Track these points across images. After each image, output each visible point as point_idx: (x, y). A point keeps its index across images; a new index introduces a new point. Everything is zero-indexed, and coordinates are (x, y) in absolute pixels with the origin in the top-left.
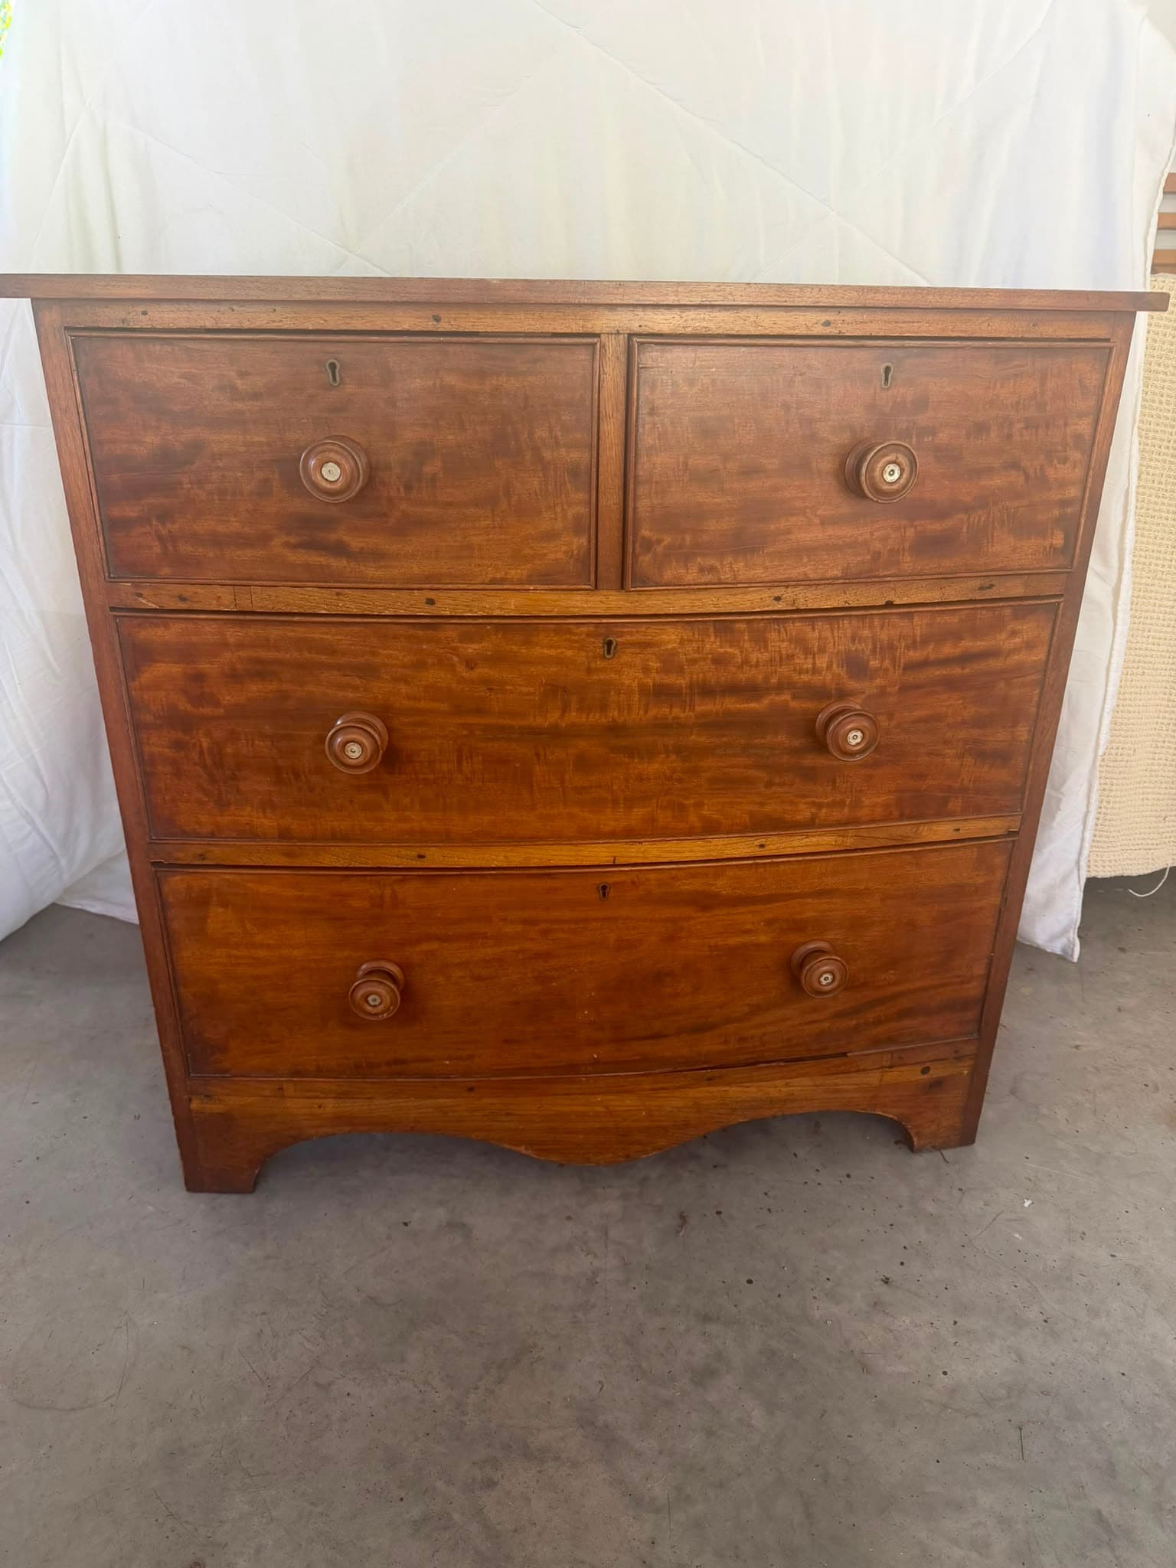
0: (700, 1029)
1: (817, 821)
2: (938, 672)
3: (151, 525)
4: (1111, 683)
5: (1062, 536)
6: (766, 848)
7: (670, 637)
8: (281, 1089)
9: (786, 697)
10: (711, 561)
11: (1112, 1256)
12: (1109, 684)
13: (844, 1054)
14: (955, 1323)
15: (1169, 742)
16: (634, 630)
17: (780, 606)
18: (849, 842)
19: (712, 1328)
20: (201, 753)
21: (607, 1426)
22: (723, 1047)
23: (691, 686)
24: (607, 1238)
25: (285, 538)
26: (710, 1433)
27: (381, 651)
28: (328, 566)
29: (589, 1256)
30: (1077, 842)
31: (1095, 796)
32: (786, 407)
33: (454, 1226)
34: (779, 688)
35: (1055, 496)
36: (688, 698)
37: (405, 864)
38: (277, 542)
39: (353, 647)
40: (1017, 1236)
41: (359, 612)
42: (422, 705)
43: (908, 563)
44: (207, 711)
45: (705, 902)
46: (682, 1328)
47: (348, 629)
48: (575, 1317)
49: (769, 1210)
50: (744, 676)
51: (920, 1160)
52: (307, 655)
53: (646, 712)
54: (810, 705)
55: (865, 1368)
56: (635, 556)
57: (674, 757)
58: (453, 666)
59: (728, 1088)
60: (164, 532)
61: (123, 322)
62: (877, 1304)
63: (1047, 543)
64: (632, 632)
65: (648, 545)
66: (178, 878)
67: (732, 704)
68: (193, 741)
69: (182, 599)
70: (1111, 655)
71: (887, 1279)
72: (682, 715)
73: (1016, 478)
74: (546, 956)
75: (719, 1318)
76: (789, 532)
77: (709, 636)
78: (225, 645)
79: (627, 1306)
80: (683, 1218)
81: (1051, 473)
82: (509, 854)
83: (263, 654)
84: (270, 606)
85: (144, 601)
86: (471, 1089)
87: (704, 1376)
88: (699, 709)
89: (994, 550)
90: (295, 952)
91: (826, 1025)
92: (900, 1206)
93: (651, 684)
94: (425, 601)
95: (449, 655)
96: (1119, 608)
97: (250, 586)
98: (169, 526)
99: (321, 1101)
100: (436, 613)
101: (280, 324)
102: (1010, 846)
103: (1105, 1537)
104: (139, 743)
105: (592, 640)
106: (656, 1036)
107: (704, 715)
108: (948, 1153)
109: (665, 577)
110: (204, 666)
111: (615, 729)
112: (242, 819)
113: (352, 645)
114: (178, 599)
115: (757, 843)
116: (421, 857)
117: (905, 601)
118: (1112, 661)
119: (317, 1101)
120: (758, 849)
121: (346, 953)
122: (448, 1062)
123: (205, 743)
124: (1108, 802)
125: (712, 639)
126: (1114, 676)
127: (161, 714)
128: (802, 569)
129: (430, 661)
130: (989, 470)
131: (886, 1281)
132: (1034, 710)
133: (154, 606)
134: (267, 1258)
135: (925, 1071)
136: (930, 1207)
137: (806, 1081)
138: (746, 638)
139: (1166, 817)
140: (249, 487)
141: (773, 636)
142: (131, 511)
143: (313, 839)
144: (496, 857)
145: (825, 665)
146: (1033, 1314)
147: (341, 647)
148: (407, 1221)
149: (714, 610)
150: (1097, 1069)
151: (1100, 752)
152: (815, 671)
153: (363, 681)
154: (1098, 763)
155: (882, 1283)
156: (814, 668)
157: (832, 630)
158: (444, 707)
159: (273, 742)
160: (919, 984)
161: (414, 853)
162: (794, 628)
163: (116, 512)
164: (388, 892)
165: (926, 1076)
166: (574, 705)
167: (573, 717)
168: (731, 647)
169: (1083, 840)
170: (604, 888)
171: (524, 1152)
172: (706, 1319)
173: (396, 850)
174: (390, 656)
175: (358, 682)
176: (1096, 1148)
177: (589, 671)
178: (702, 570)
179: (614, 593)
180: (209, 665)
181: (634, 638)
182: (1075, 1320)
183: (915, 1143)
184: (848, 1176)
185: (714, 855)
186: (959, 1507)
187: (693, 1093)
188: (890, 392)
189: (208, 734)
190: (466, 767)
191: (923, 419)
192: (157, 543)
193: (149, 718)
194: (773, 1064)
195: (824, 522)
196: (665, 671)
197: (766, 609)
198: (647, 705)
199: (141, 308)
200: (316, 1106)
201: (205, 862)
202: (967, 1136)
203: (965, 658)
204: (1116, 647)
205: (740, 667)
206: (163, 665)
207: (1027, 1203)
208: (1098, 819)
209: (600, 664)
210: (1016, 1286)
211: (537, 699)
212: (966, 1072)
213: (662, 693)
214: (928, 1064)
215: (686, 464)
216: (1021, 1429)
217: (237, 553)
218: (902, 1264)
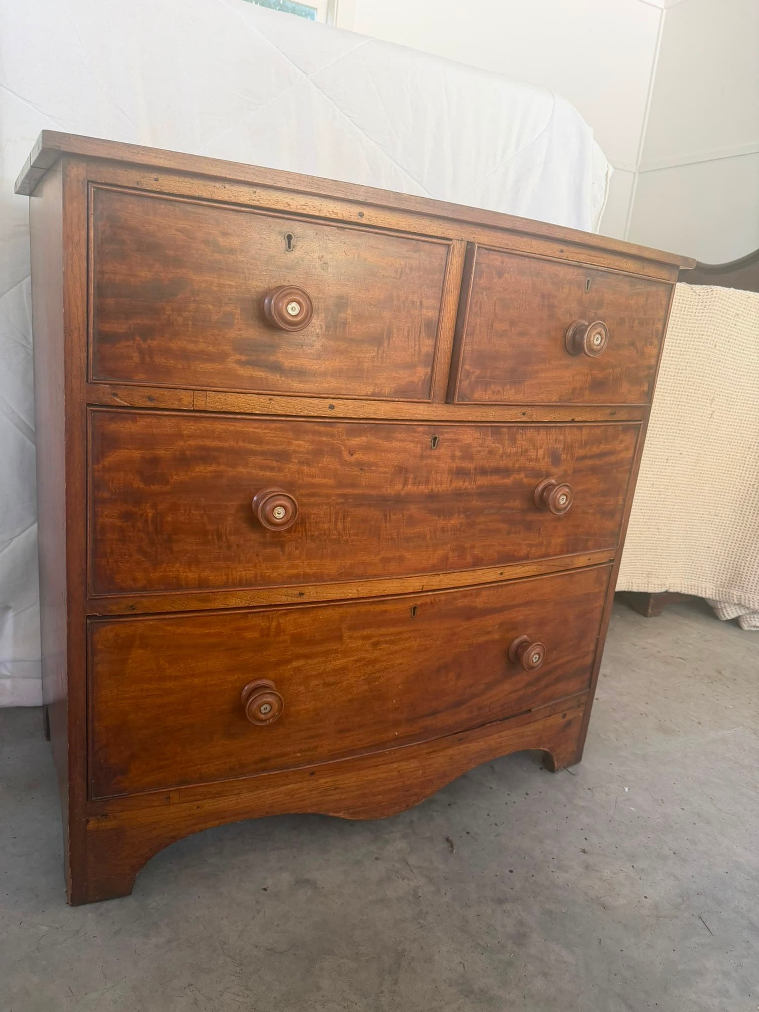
0: (459, 704)
1: (530, 556)
2: (589, 462)
3: (134, 339)
5: (647, 386)
6: (504, 575)
7: (468, 436)
8: (169, 798)
9: (522, 475)
10: (498, 388)
11: (683, 809)
13: (530, 711)
14: (633, 866)
16: (450, 431)
17: (524, 419)
18: (543, 569)
19: (507, 906)
20: (146, 521)
21: (482, 991)
22: (469, 716)
23: (475, 469)
24: (409, 865)
25: (237, 357)
26: (545, 975)
27: (294, 442)
28: (266, 379)
29: (405, 881)
32: (543, 296)
34: (519, 470)
35: (647, 363)
36: (473, 476)
37: (290, 600)
38: (231, 359)
39: (275, 439)
40: (632, 809)
41: (283, 413)
42: (317, 480)
43: (586, 395)
44: (156, 488)
45: (469, 614)
46: (489, 911)
47: (273, 425)
48: (419, 923)
49: (496, 824)
50: (502, 464)
51: (560, 776)
52: (241, 444)
53: (451, 485)
54: (533, 481)
55: (604, 906)
56: (460, 381)
57: (462, 516)
58: (341, 452)
59: (469, 745)
60: (144, 346)
61: (138, 184)
62: (587, 867)
63: (641, 390)
64: (448, 432)
65: (467, 375)
66: (109, 627)
67: (496, 480)
68: (141, 512)
69: (150, 399)
72: (470, 487)
73: (633, 351)
74: (375, 661)
75: (507, 899)
76: (537, 372)
77: (488, 437)
78: (180, 436)
79: (448, 907)
80: (449, 841)
81: (646, 350)
82: (359, 589)
83: (209, 443)
84: (219, 407)
85: (118, 400)
86: (312, 774)
87: (521, 938)
88: (479, 483)
90: (196, 680)
91: (521, 693)
92: (565, 806)
93: (455, 466)
94: (328, 406)
95: (339, 445)
97: (207, 391)
98: (149, 341)
99: (199, 803)
100: (334, 415)
101: (258, 203)
102: (610, 568)
104: (95, 515)
105: (425, 436)
106: (435, 713)
107: (480, 487)
108: (570, 769)
109: (475, 396)
110: (161, 452)
111: (432, 497)
112: (170, 573)
113: (275, 437)
114: (147, 399)
115: (499, 572)
116: (301, 594)
117: (580, 419)
119: (195, 803)
120: (499, 576)
121: (236, 677)
122: (299, 755)
123: (150, 513)
125: (490, 438)
127: (117, 491)
129: (326, 449)
130: (623, 346)
131: (584, 851)
132: (626, 486)
133: (126, 404)
134: (169, 941)
135: (564, 716)
136: (581, 803)
137: (509, 732)
138: (506, 438)
140: (216, 317)
141: (519, 437)
142: (121, 327)
143: (225, 586)
144: (351, 591)
145: (542, 456)
146: (666, 851)
147: (267, 438)
148: (265, 887)
149: (493, 419)
152: (537, 460)
153: (279, 463)
155: (582, 853)
156: (536, 459)
157: (547, 434)
158: (330, 482)
159: (205, 510)
160: (565, 659)
161: (297, 592)
162: (530, 433)
163: (107, 327)
164: (274, 624)
165: (565, 720)
166: (411, 481)
167: (409, 487)
168: (498, 443)
170: (415, 608)
171: (342, 817)
172: (500, 901)
173: (285, 590)
174: (300, 446)
175: (275, 464)
176: (639, 752)
177: (422, 457)
178: (493, 392)
179: (441, 406)
180: (164, 452)
181: (449, 436)
182: (688, 849)
183: (556, 766)
184: (527, 794)
185: (478, 581)
186: (701, 974)
187: (450, 752)
188: (589, 295)
189: (154, 506)
190: (340, 525)
191: (600, 312)
192: (137, 354)
193: (106, 495)
194: (494, 723)
196: (463, 458)
197: (518, 420)
198: (451, 481)
199: (154, 176)
200: (195, 808)
201: (134, 612)
202: (577, 757)
203: (601, 455)
205: (502, 456)
206: (126, 451)
207: (627, 789)
209: (428, 452)
210: (649, 838)
211: (389, 476)
212: (581, 714)
213: (460, 473)
214: (565, 712)
216: (701, 918)
217: (201, 366)
218: (586, 839)
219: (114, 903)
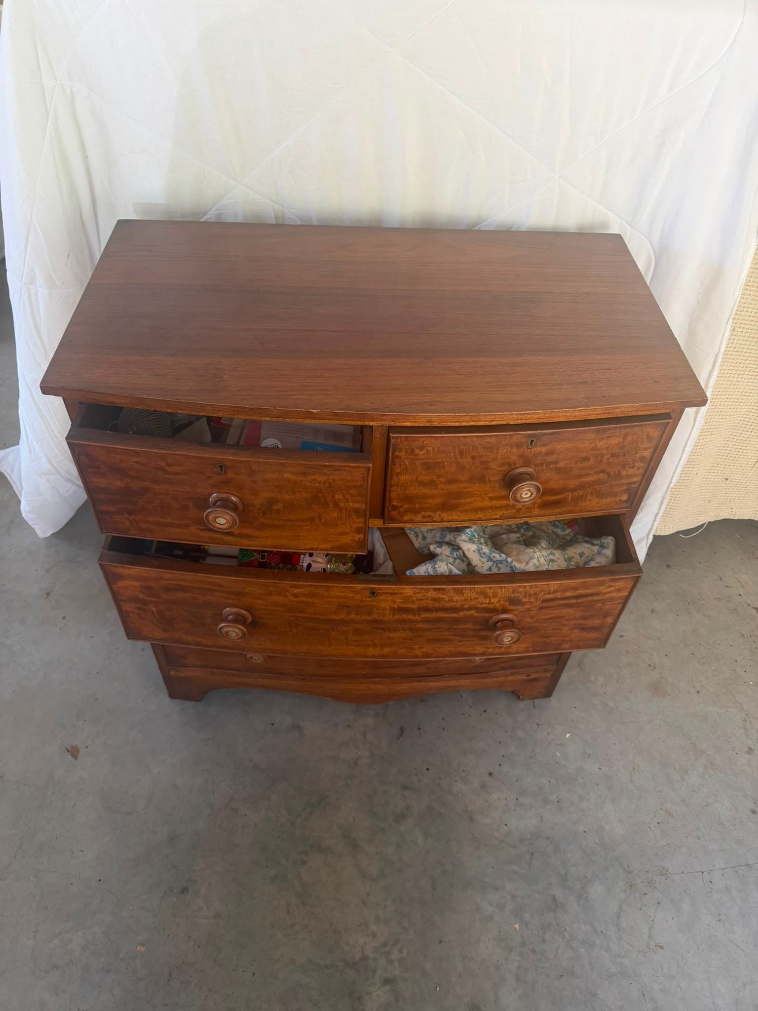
4: (686, 451)
10: (430, 513)
11: (600, 769)
12: (684, 453)
13: (487, 672)
14: (517, 799)
15: (721, 464)
19: (408, 793)
21: (355, 839)
22: (427, 671)
24: (365, 739)
26: (398, 846)
29: (356, 749)
30: (649, 527)
31: (664, 506)
32: (473, 458)
33: (296, 727)
35: (624, 481)
40: (558, 754)
43: (536, 511)
46: (394, 792)
48: (347, 782)
49: (443, 729)
51: (522, 705)
55: (471, 819)
56: (389, 512)
59: (427, 683)
62: (483, 787)
63: (617, 499)
65: (395, 508)
70: (688, 438)
71: (491, 773)
73: (603, 476)
75: (411, 788)
76: (472, 503)
79: (371, 778)
80: (402, 729)
81: (624, 473)
86: (303, 680)
87: (400, 817)
89: (586, 504)
91: (479, 663)
92: (506, 732)
96: (698, 416)
103: (554, 908)
106: (394, 668)
108: (537, 701)
109: (404, 520)
118: (688, 442)
119: (229, 677)
124: (675, 500)
126: (688, 449)
128: (478, 516)
130: (588, 475)
131: (490, 774)
134: (209, 739)
136: (521, 734)
139: (710, 500)
146: (553, 798)
148: (273, 722)
150: (628, 652)
151: (672, 486)
154: (670, 489)
155: (488, 775)
165: (528, 677)
169: (653, 525)
172: (405, 788)
176: (611, 704)
178: (424, 517)
182: (572, 802)
183: (521, 698)
184: (485, 711)
186: (497, 889)
188: (533, 450)
191: (550, 459)
194: (452, 676)
195: (491, 499)
202: (548, 693)
204: (693, 435)
207: (568, 735)
208: (667, 508)
210: (550, 782)
212: (551, 674)
214: (530, 674)
215: (417, 479)
216: (532, 855)
218: (500, 765)
219: (192, 703)
